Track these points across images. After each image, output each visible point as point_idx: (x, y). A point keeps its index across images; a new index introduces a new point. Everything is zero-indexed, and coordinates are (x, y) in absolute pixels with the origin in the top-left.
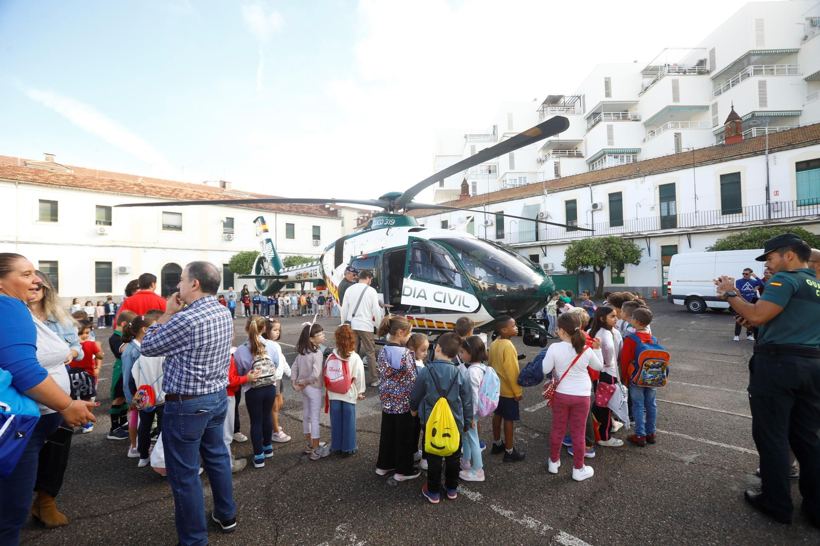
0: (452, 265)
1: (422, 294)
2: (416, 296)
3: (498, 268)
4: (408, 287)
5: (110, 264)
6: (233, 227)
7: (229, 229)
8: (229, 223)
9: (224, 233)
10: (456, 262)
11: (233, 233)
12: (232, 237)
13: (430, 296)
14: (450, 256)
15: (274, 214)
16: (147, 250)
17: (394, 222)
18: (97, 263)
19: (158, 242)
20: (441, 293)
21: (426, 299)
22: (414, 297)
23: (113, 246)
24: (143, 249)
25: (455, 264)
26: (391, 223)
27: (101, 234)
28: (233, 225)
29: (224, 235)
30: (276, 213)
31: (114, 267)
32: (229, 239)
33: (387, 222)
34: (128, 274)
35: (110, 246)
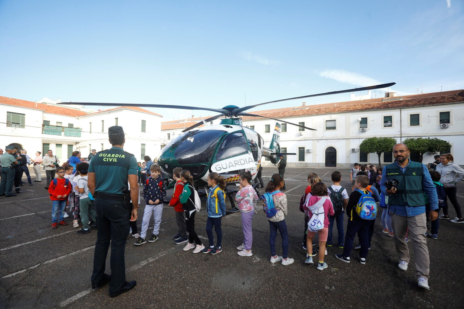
5: (304, 148)
6: (367, 124)
7: (364, 125)
8: (364, 121)
9: (360, 128)
11: (367, 127)
12: (365, 130)
15: (399, 110)
16: (319, 141)
18: (299, 148)
19: (324, 136)
23: (305, 140)
24: (317, 140)
27: (300, 135)
28: (367, 122)
29: (360, 129)
30: (400, 109)
31: (305, 150)
32: (363, 131)
34: (310, 153)
35: (304, 140)
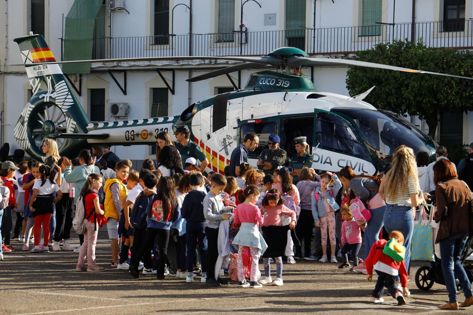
0: (354, 137)
1: (328, 161)
2: (323, 162)
3: (393, 140)
4: (316, 155)
10: (357, 133)
13: (335, 163)
14: (351, 128)
17: (288, 85)
20: (344, 160)
21: (331, 165)
22: (321, 163)
25: (356, 135)
26: (284, 85)
33: (280, 83)
